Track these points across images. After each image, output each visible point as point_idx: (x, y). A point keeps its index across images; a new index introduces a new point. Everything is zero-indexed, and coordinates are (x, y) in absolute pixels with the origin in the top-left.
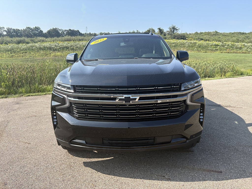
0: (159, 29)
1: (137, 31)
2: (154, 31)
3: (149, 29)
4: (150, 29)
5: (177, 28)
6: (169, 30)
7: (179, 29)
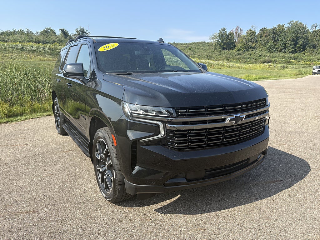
0: (62, 30)
1: (28, 30)
2: (55, 33)
3: (45, 29)
4: (48, 29)
5: (86, 31)
6: (76, 33)
7: (90, 33)
